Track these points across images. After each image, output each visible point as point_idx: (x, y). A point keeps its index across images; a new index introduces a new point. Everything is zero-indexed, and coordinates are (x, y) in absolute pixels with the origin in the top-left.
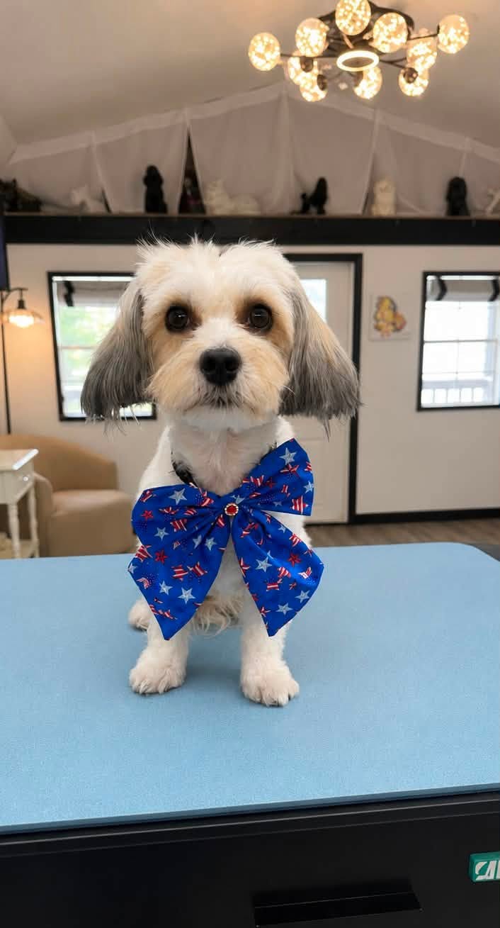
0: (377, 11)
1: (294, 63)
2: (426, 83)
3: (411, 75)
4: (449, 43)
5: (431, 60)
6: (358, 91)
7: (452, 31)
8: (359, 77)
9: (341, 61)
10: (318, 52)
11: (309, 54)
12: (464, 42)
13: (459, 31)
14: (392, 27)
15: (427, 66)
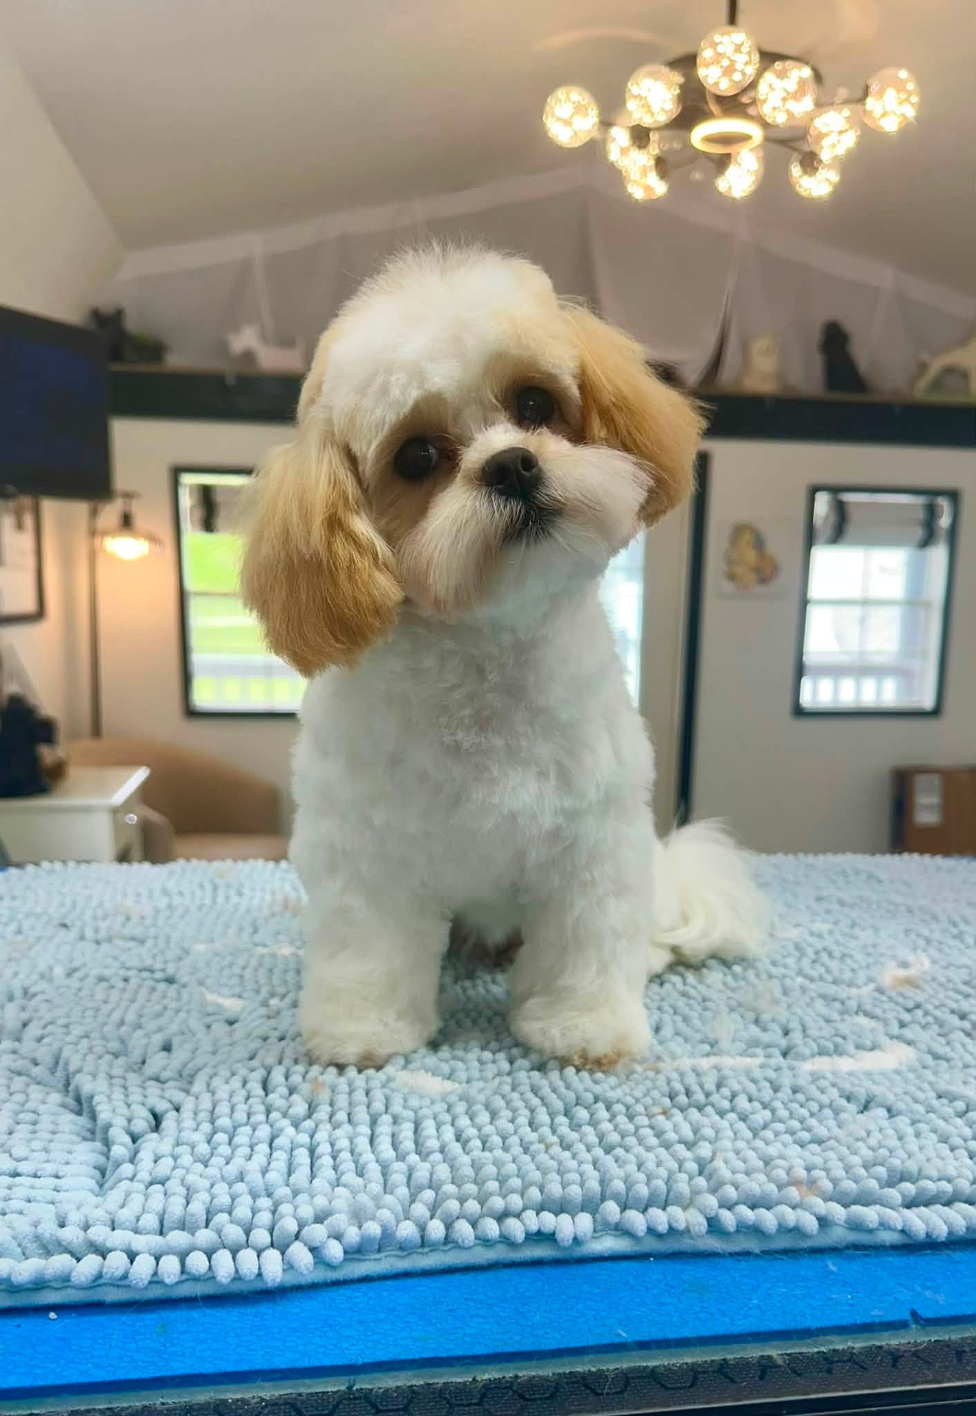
0: (769, 58)
1: (620, 137)
2: (835, 177)
3: (810, 162)
4: (884, 114)
5: (849, 141)
6: (722, 184)
7: (891, 93)
8: (722, 162)
9: (699, 134)
10: (663, 118)
11: (647, 121)
12: (911, 112)
13: (903, 96)
14: (791, 84)
15: (841, 151)
